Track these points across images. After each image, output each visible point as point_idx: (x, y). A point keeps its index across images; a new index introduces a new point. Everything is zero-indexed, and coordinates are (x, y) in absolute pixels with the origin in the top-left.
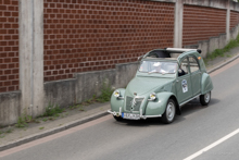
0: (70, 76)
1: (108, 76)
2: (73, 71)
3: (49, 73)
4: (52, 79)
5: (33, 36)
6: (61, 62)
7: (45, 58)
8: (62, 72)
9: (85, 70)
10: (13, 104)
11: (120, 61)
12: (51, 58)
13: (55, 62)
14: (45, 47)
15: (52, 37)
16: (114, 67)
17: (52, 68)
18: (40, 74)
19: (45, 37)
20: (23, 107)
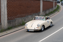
0: (14, 19)
1: (24, 19)
2: (15, 18)
3: (9, 18)
4: (9, 20)
5: (4, 9)
6: (12, 15)
7: (8, 15)
8: (12, 18)
9: (18, 17)
11: (27, 15)
12: (9, 14)
13: (10, 16)
14: (8, 12)
15: (9, 9)
16: (25, 16)
17: (9, 17)
18: (6, 19)
19: (7, 9)
20: (2, 27)
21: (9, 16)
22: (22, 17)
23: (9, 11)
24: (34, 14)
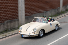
0: (32, 15)
1: (42, 15)
2: (33, 13)
3: (26, 14)
4: (27, 16)
6: (30, 11)
8: (30, 14)
9: (36, 13)
10: (17, 22)
11: (46, 11)
12: (27, 10)
15: (27, 5)
16: (44, 12)
20: (20, 23)
21: (26, 11)
22: (40, 13)
23: (26, 6)
24: (53, 10)
